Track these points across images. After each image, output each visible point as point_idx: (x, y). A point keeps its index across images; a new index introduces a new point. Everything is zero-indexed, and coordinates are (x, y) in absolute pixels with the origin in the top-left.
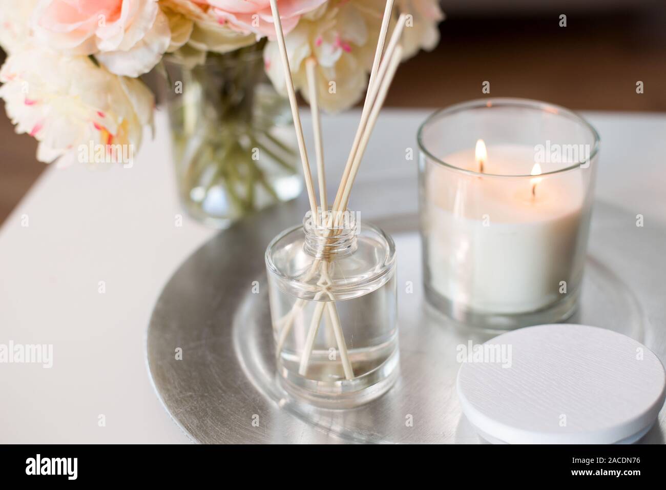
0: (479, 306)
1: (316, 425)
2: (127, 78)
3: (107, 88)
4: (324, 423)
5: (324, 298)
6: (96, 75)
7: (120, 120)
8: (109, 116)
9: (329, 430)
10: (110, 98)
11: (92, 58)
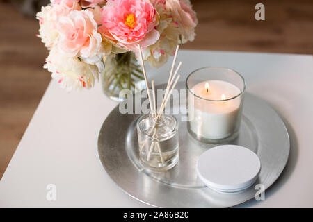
0: (205, 137)
1: (153, 178)
2: (90, 65)
3: (84, 68)
4: (155, 177)
5: (155, 140)
6: (80, 63)
7: (88, 78)
8: (85, 77)
9: (156, 179)
10: (85, 72)
11: (79, 58)
